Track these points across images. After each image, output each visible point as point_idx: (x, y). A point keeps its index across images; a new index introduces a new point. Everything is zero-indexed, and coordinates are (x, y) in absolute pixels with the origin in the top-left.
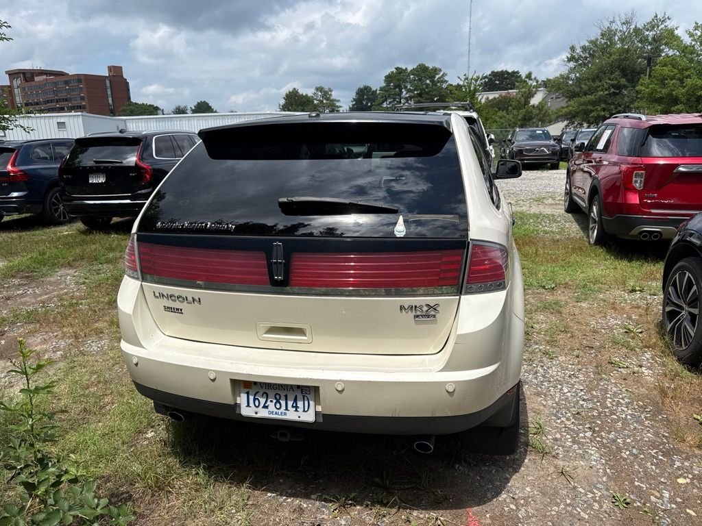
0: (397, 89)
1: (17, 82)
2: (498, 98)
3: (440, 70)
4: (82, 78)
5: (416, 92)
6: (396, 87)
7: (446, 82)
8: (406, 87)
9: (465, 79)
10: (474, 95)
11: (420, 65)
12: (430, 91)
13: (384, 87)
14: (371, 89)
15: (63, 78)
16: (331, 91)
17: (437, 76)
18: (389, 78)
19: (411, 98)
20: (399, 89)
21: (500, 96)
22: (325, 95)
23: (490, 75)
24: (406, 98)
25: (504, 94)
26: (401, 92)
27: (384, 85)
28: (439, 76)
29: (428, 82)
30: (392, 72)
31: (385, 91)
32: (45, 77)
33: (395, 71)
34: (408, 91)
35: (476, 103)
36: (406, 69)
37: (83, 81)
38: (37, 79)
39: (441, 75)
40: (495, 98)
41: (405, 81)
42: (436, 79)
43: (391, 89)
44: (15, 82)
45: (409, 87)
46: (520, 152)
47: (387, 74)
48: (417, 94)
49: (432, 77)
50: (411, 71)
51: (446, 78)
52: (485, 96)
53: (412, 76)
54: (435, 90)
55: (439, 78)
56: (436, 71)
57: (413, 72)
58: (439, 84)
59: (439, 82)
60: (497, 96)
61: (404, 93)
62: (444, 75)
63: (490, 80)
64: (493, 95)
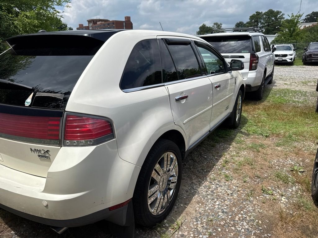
0: (256, 23)
1: (91, 25)
2: (311, 26)
3: (281, 12)
4: (115, 22)
5: (266, 24)
6: (255, 22)
7: (284, 18)
8: (260, 22)
9: (292, 16)
10: (296, 24)
11: (269, 10)
12: (274, 23)
13: (249, 22)
14: (243, 23)
15: (107, 22)
16: (221, 25)
17: (279, 16)
18: (252, 17)
19: (263, 27)
20: (257, 23)
21: (313, 25)
22: (218, 26)
23: (311, 14)
24: (260, 27)
25: (315, 24)
26: (258, 24)
27: (249, 21)
28: (280, 15)
29: (273, 18)
30: (254, 14)
31: (249, 24)
32: (101, 22)
33: (255, 13)
34: (262, 23)
35: (297, 29)
36: (262, 12)
37: (115, 24)
38: (98, 23)
39: (281, 15)
40: (309, 26)
41: (260, 18)
42: (278, 17)
43: (252, 23)
44: (90, 25)
45: (262, 21)
46: (311, 55)
47: (251, 15)
48: (267, 25)
49: (275, 16)
50: (265, 13)
51: (284, 16)
52: (304, 26)
53: (264, 16)
54: (277, 23)
55: (280, 16)
56: (278, 13)
57: (265, 14)
58: (279, 20)
59: (279, 18)
60: (311, 25)
61: (260, 24)
62: (283, 14)
63: (311, 16)
64: (308, 25)
